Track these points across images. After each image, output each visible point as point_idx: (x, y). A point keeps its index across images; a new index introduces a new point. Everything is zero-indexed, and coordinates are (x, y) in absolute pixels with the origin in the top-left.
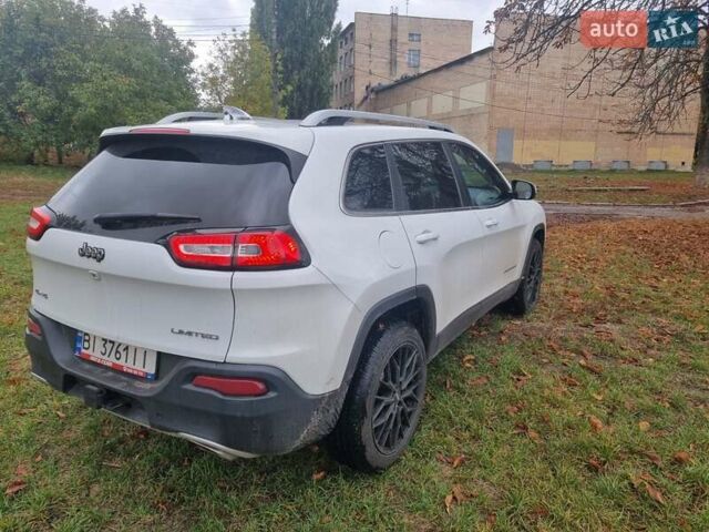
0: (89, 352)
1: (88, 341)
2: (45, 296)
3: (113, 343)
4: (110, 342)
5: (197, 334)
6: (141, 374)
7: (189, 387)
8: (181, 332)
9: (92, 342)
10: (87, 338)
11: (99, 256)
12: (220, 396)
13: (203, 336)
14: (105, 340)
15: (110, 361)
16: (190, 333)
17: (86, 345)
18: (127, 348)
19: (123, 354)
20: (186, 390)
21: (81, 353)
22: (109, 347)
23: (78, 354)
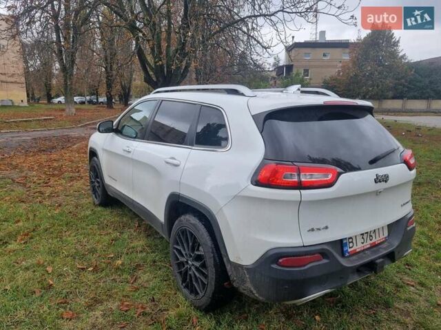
0: (355, 247)
1: (352, 242)
2: (327, 228)
3: (367, 233)
4: (365, 233)
6: (384, 240)
9: (354, 241)
10: (351, 240)
11: (385, 179)
14: (362, 234)
15: (368, 244)
17: (351, 245)
18: (375, 231)
19: (373, 235)
21: (349, 253)
22: (365, 236)
23: (347, 254)
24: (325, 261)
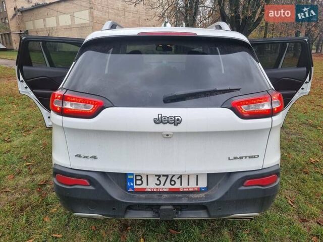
1: (141, 180)
3: (167, 176)
4: (163, 176)
5: (246, 157)
6: (197, 189)
7: (243, 188)
8: (235, 158)
9: (144, 180)
10: (139, 178)
11: (176, 122)
12: (261, 187)
13: (250, 157)
14: (159, 176)
15: (166, 187)
16: (241, 158)
17: (139, 182)
18: (180, 177)
19: (177, 181)
20: (242, 190)
21: (133, 189)
22: (163, 179)
23: (130, 190)
24: (91, 188)
